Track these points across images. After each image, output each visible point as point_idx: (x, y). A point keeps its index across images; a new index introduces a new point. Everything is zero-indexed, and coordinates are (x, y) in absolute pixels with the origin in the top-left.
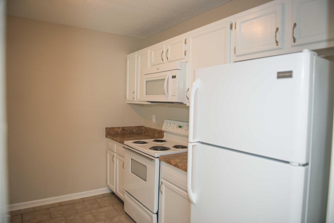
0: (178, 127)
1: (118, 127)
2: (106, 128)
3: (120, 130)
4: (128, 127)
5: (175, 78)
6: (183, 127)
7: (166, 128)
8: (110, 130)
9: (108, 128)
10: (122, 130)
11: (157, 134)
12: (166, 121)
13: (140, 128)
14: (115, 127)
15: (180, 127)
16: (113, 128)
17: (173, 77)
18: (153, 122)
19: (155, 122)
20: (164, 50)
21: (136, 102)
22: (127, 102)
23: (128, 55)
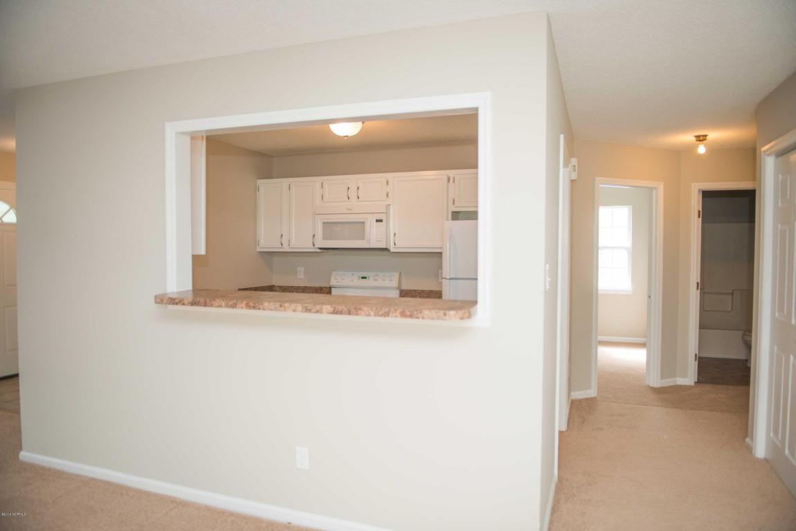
0: (360, 278)
5: (382, 222)
6: (369, 277)
7: (337, 282)
12: (335, 273)
17: (377, 221)
18: (299, 277)
19: (302, 277)
20: (350, 187)
21: (286, 249)
22: (259, 250)
23: (260, 182)
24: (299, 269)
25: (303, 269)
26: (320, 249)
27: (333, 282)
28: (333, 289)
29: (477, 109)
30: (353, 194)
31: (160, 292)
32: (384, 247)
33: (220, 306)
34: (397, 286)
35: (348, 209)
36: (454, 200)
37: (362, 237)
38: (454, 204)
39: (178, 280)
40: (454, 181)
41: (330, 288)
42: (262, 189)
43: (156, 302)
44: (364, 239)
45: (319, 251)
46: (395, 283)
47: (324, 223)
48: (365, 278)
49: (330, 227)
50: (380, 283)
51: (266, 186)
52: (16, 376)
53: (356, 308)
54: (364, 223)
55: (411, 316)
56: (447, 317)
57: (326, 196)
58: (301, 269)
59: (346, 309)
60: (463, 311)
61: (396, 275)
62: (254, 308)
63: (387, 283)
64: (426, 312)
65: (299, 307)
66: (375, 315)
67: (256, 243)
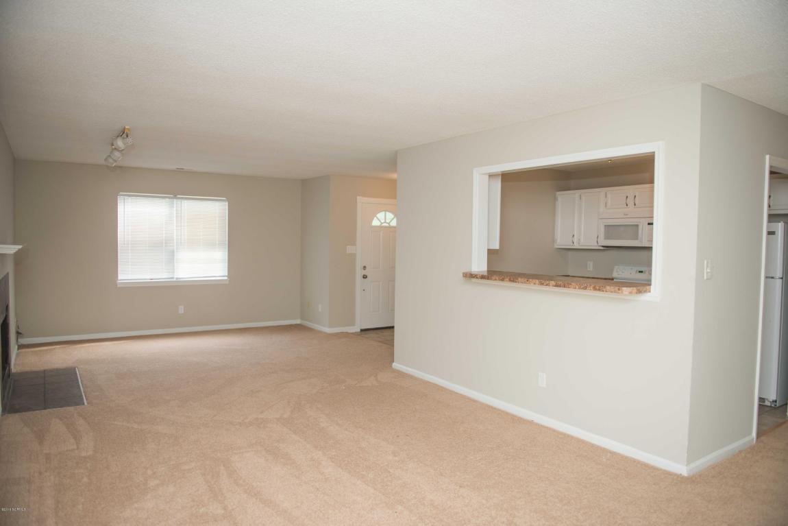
0: (638, 272)
6: (645, 272)
7: (618, 275)
12: (616, 267)
17: (649, 224)
18: (588, 269)
19: (592, 269)
20: (629, 196)
21: (576, 246)
22: (556, 247)
23: (558, 193)
25: (592, 263)
26: (603, 246)
29: (654, 152)
30: (631, 201)
31: (467, 270)
33: (496, 280)
35: (626, 214)
37: (636, 238)
39: (479, 264)
42: (560, 199)
43: (464, 276)
45: (602, 248)
47: (605, 226)
48: (642, 272)
49: (610, 230)
51: (563, 196)
52: (393, 327)
53: (568, 284)
54: (638, 225)
55: (599, 290)
56: (620, 292)
57: (609, 204)
58: (590, 263)
59: (562, 284)
60: (632, 288)
62: (513, 281)
64: (608, 288)
65: (537, 281)
66: (579, 288)
67: (554, 241)
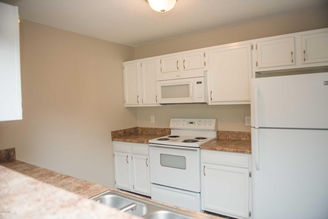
0: (189, 123)
1: (121, 130)
2: (112, 132)
3: (122, 133)
4: (127, 129)
5: (201, 83)
6: (195, 122)
7: (174, 126)
8: (115, 134)
9: (114, 132)
10: (124, 132)
11: (160, 132)
12: (172, 120)
13: (136, 129)
14: (119, 131)
15: (191, 123)
16: (117, 131)
17: (198, 83)
18: (151, 122)
19: (154, 122)
20: (179, 61)
21: (141, 105)
22: (126, 106)
23: (125, 63)
24: (151, 117)
25: (154, 117)
26: (161, 104)
27: (171, 126)
28: (172, 130)
30: (181, 65)
32: (203, 102)
34: (214, 129)
35: (177, 76)
36: (257, 63)
37: (188, 96)
38: (257, 65)
40: (257, 48)
41: (170, 129)
42: (126, 68)
44: (189, 97)
45: (161, 105)
46: (213, 127)
47: (162, 87)
48: (192, 123)
49: (166, 90)
50: (202, 127)
51: (129, 66)
54: (188, 85)
57: (164, 69)
58: (153, 118)
61: (214, 121)
63: (207, 127)
67: (124, 102)
